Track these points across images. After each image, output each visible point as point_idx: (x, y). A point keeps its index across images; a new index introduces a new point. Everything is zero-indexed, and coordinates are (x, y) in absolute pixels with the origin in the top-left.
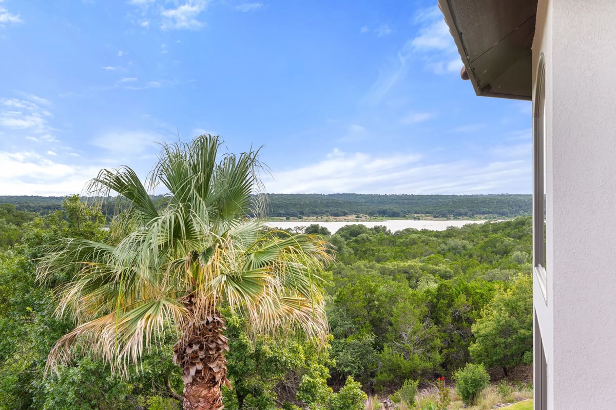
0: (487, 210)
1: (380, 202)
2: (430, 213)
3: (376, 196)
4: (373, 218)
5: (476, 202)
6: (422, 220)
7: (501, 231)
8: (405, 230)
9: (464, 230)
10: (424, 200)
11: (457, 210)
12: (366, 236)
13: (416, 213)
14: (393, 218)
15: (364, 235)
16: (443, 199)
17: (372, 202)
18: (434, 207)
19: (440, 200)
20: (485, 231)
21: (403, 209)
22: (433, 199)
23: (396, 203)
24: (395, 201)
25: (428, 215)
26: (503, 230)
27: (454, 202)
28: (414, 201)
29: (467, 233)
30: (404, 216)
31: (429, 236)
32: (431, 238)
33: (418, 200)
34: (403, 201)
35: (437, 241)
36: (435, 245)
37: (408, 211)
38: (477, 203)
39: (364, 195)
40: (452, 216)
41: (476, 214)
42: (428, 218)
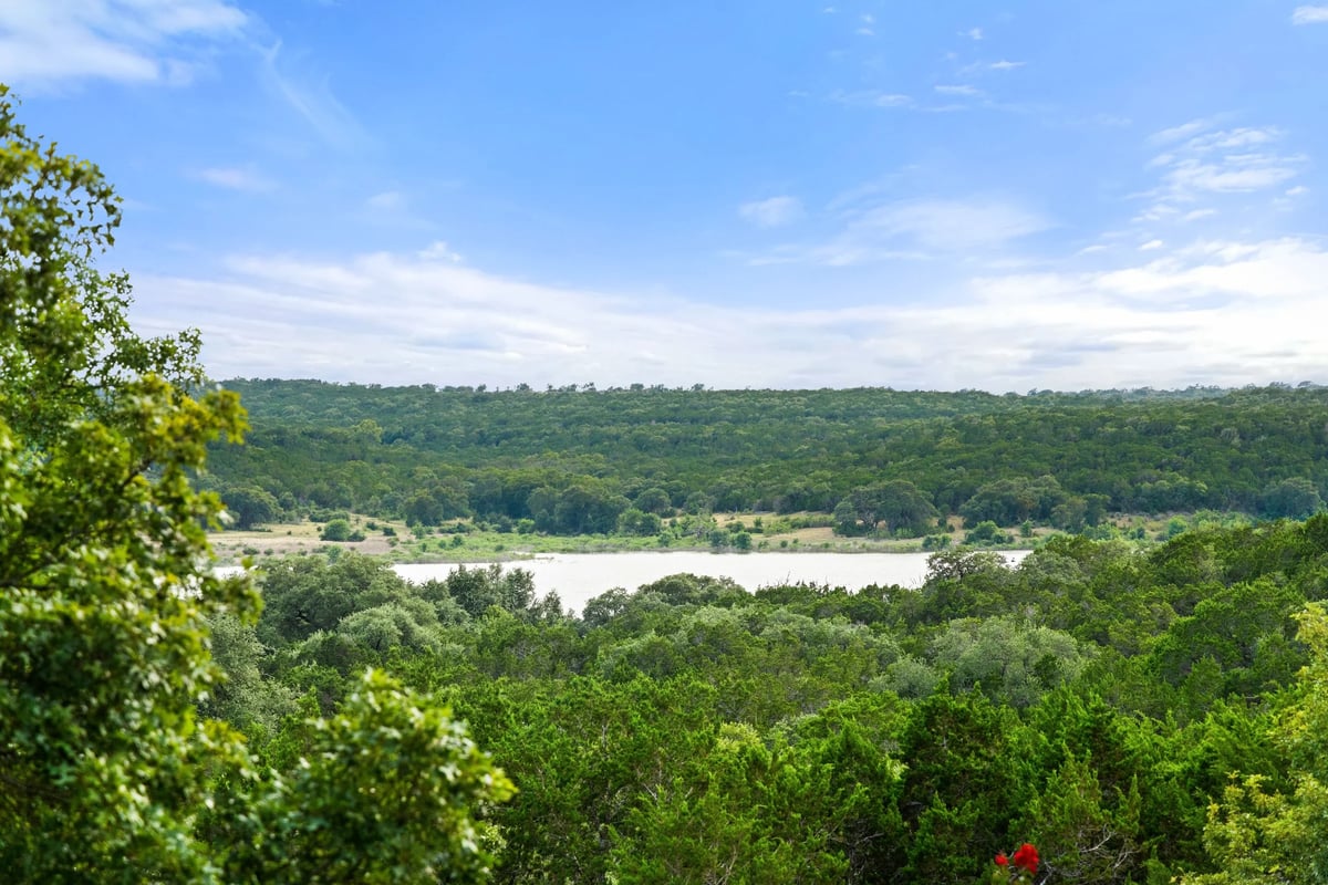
0: (1183, 480)
1: (483, 440)
2: (815, 508)
3: (454, 395)
4: (440, 537)
5: (1110, 429)
6: (762, 547)
7: (1280, 575)
8: (658, 587)
9: (1043, 575)
10: (778, 424)
11: (988, 487)
12: (399, 621)
13: (726, 504)
14: (572, 541)
15: (384, 617)
16: (900, 415)
17: (430, 437)
18: (843, 465)
19: (881, 424)
20: (1171, 579)
21: (637, 481)
22: (832, 417)
23: (594, 441)
24: (585, 430)
25: (802, 516)
26: (1290, 573)
27: (971, 434)
28: (709, 430)
29: (1061, 595)
30: (648, 529)
31: (816, 615)
32: (829, 626)
33: (736, 421)
34: (640, 429)
35: (869, 645)
36: (859, 664)
37: (670, 492)
38: (1113, 440)
39: (376, 390)
40: (955, 521)
41: (1115, 508)
42: (801, 534)
